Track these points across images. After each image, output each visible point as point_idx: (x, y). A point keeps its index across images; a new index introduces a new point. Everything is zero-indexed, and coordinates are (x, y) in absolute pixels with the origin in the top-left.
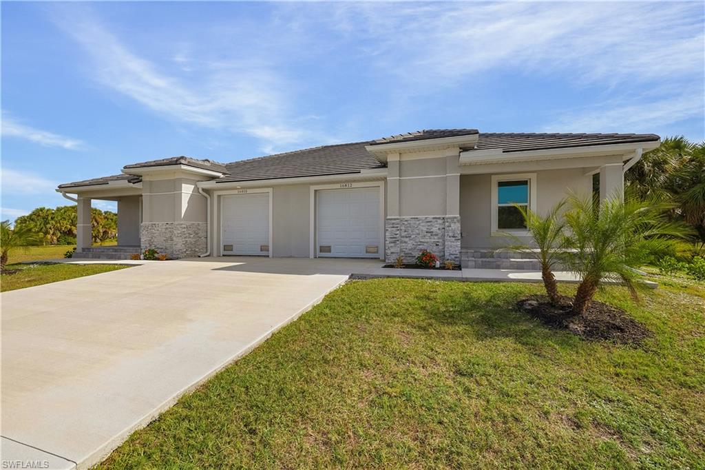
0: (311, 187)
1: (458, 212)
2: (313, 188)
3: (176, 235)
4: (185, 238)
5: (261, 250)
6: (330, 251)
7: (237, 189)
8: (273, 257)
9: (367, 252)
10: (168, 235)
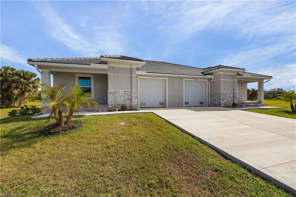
2: (184, 80)
6: (188, 104)
8: (168, 107)
9: (200, 104)
10: (126, 98)
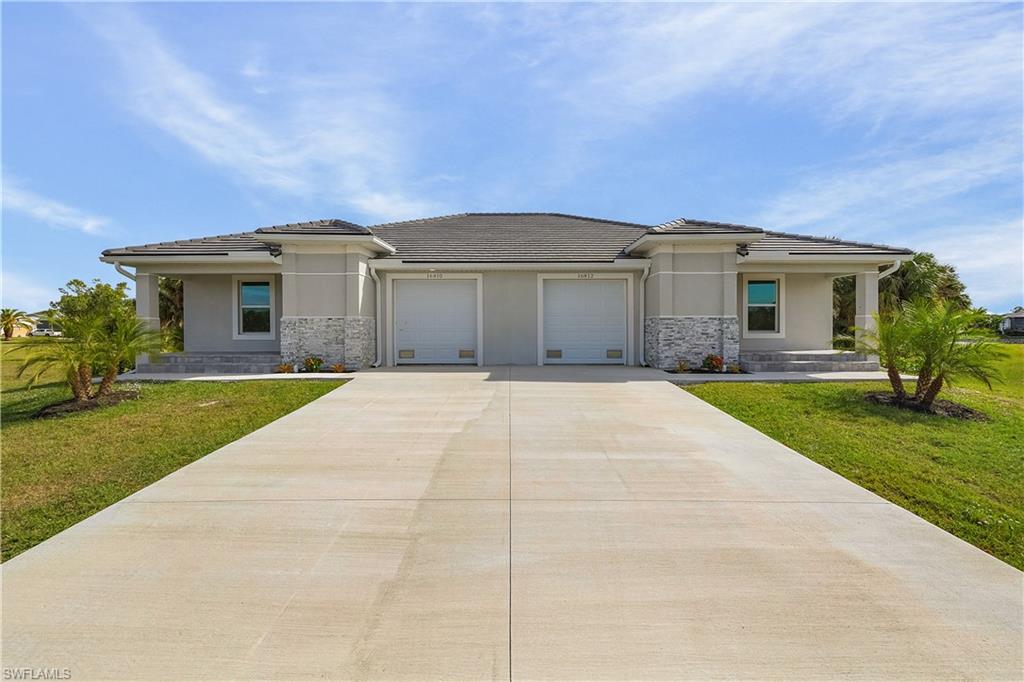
0: (539, 275)
1: (736, 312)
2: (541, 277)
3: (350, 335)
5: (460, 357)
6: (560, 356)
7: (430, 272)
8: (484, 365)
9: (608, 357)
10: (332, 336)
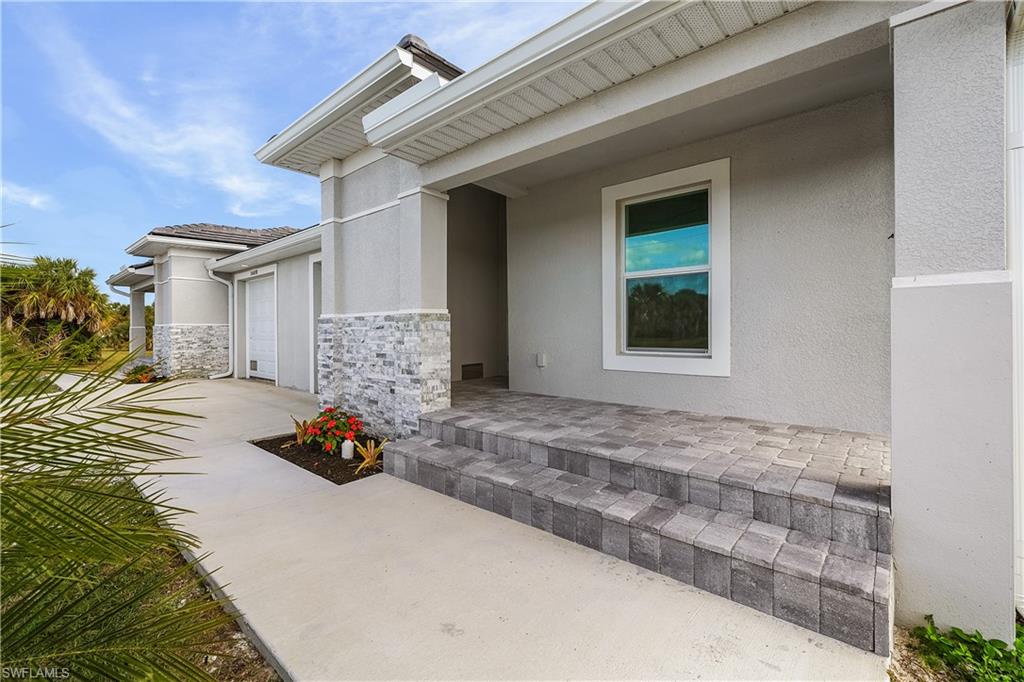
0: (310, 257)
4: (179, 348)
7: (247, 269)
